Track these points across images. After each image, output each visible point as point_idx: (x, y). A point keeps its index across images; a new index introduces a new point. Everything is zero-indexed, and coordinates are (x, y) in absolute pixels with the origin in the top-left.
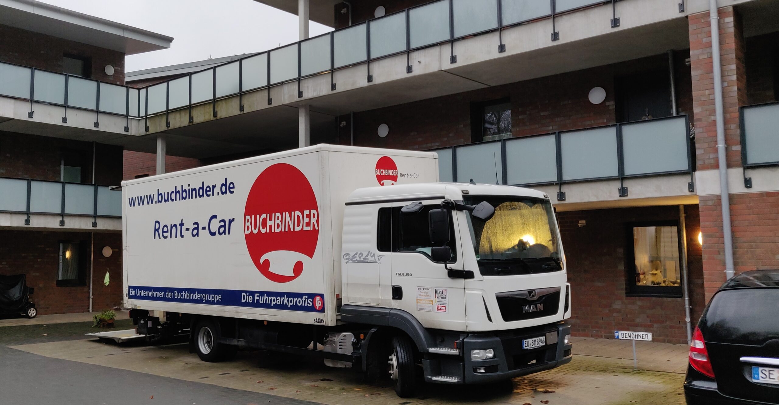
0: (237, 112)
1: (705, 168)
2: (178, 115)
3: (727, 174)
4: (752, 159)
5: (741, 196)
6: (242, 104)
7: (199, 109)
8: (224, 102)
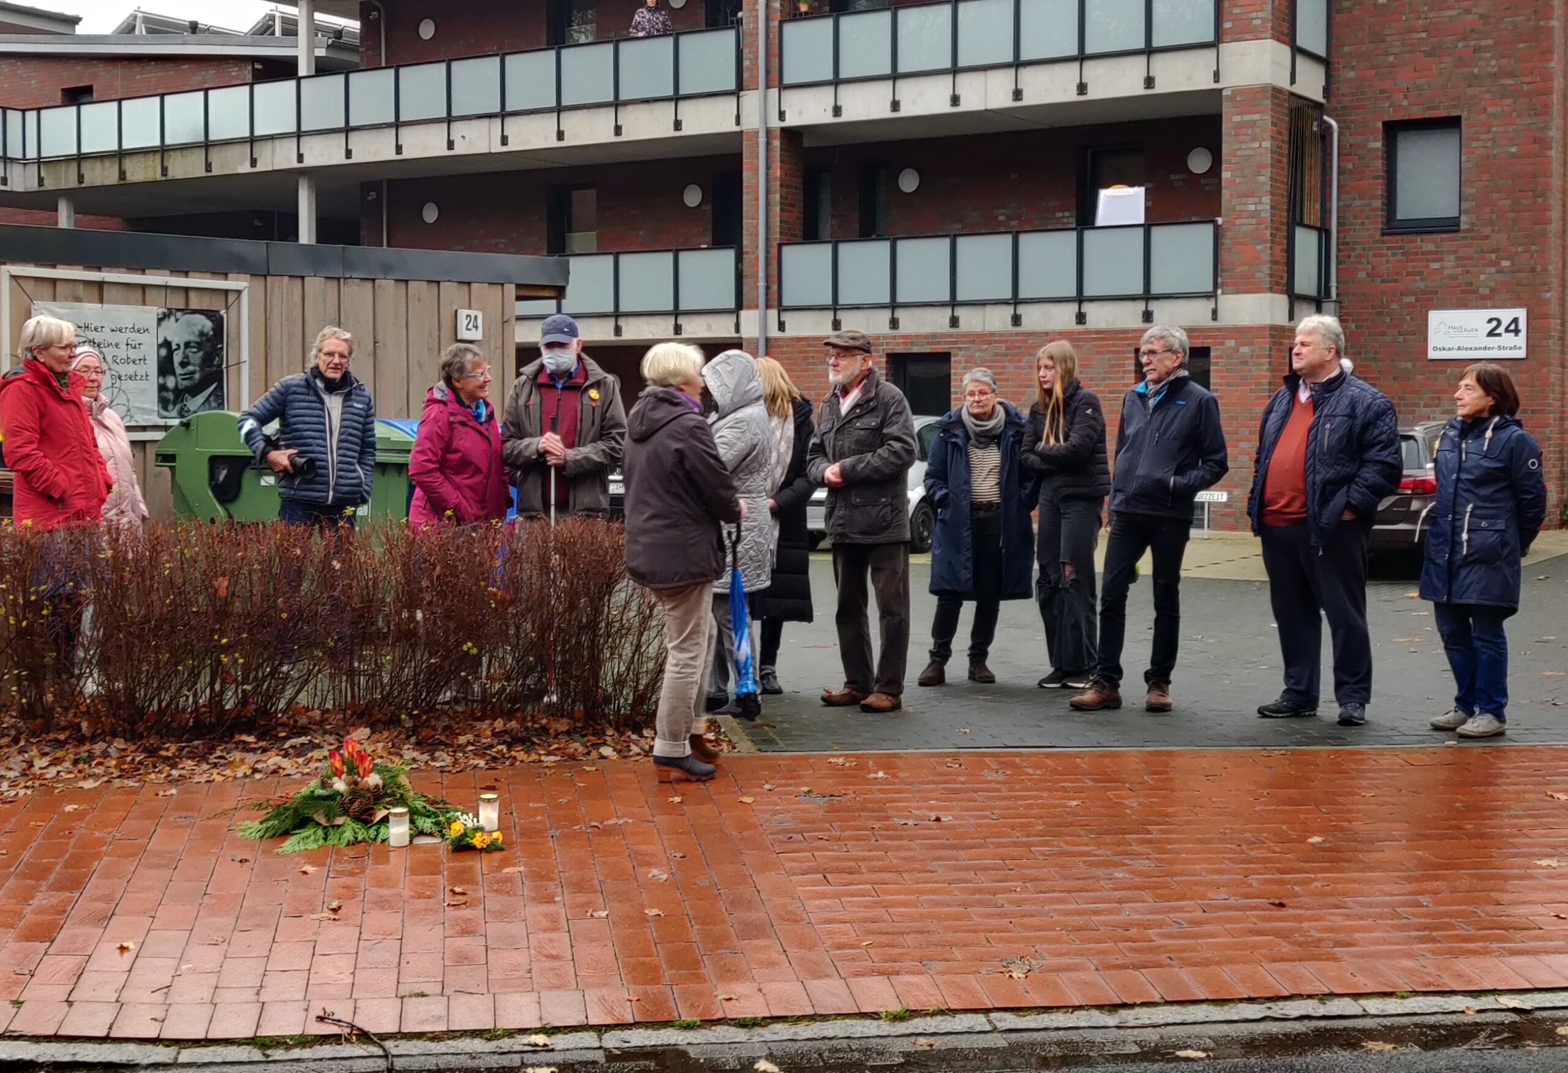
0: (201, 172)
1: (750, 308)
2: (98, 165)
3: (766, 314)
4: (786, 302)
5: (776, 339)
6: (209, 160)
7: (135, 158)
8: (178, 153)
